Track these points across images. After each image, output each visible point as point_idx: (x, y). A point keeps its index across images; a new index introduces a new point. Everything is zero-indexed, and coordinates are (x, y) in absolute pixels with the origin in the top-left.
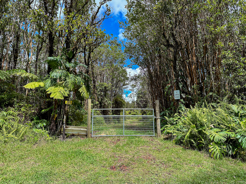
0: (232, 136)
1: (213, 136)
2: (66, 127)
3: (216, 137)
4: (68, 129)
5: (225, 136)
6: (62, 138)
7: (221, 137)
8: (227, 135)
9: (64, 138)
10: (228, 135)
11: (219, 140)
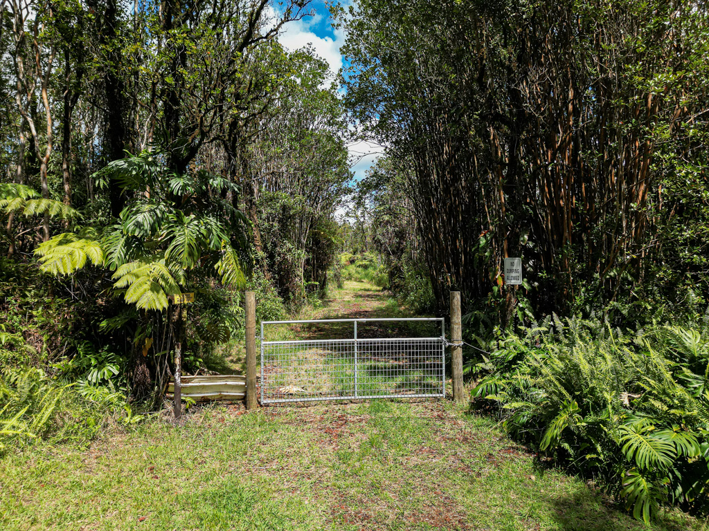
0: (689, 452)
1: (634, 448)
2: (183, 381)
3: (641, 451)
4: (190, 384)
5: (670, 451)
6: (173, 414)
7: (657, 454)
8: (676, 449)
9: (178, 414)
10: (678, 448)
11: (650, 463)
